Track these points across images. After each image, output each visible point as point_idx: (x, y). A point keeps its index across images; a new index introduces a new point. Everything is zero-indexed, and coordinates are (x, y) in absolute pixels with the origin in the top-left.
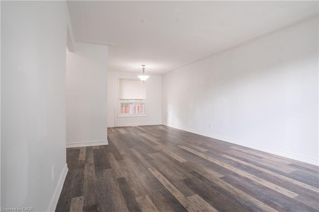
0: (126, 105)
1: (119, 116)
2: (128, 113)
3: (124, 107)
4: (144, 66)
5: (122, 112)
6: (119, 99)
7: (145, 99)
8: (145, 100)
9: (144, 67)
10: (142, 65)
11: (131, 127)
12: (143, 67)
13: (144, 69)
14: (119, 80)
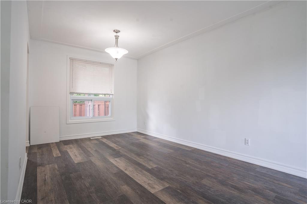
0: (81, 103)
1: (70, 121)
2: (84, 115)
3: (78, 106)
4: (117, 32)
5: (75, 115)
6: (68, 92)
7: (113, 93)
8: (113, 95)
9: (118, 34)
10: (114, 31)
11: (89, 139)
12: (116, 34)
13: (117, 37)
14: (69, 60)
